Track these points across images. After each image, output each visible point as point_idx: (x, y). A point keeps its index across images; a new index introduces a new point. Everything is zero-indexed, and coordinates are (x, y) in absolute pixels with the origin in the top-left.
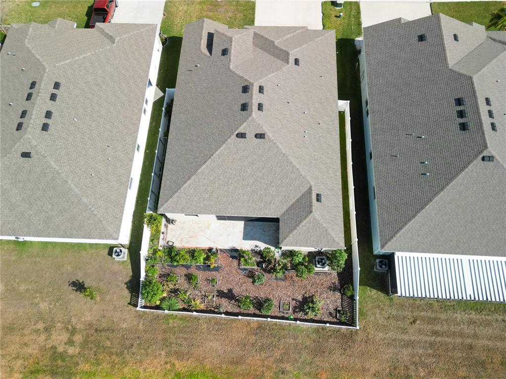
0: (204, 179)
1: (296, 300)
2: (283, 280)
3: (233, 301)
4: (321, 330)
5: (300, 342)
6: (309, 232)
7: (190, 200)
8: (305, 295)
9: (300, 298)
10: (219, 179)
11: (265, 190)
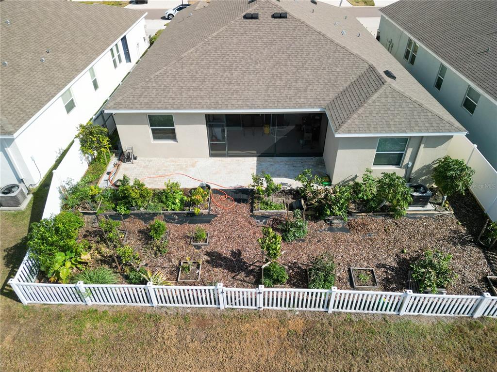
0: (192, 64)
1: (384, 266)
2: (348, 231)
3: (243, 274)
4: (467, 329)
5: (425, 361)
6: (389, 109)
7: (164, 90)
8: (402, 256)
9: (392, 262)
10: (217, 64)
11: (294, 73)
